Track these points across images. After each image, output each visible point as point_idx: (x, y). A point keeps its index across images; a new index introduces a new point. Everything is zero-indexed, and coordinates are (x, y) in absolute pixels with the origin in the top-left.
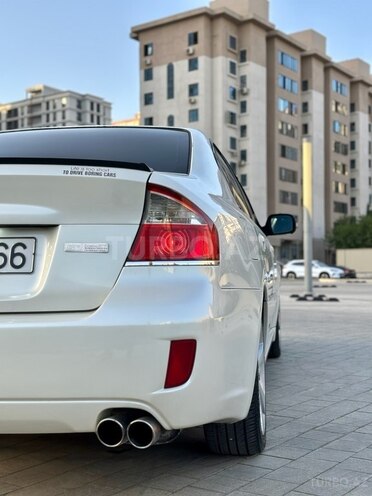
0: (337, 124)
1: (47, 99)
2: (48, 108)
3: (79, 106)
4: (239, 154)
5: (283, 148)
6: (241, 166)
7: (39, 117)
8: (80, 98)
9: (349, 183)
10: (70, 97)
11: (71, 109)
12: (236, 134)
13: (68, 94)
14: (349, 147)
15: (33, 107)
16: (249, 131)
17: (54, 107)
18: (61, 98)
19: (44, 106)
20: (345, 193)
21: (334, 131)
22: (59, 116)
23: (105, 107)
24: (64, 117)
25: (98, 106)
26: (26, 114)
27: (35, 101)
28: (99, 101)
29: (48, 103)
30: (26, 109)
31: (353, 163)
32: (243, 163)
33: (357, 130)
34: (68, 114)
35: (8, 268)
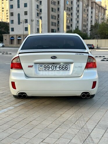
0: (67, 2)
4: (39, 10)
5: (52, 8)
6: (40, 14)
9: (70, 20)
12: (39, 4)
14: (71, 9)
16: (42, 3)
20: (69, 23)
21: (67, 4)
31: (72, 13)
32: (41, 13)
33: (73, 4)
35: (65, 70)
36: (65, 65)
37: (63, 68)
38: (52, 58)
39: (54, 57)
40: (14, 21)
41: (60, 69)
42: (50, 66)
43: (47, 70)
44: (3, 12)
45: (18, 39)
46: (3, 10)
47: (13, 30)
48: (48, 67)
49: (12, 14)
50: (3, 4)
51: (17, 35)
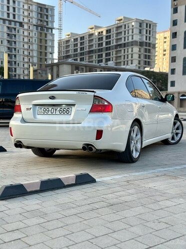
1: (125, 23)
2: (125, 28)
3: (140, 26)
7: (121, 32)
8: (141, 22)
10: (136, 21)
11: (136, 28)
13: (135, 20)
15: (118, 28)
17: (128, 27)
18: (132, 23)
19: (123, 27)
22: (130, 31)
23: (153, 26)
24: (133, 32)
25: (150, 25)
26: (115, 32)
27: (119, 25)
28: (151, 23)
29: (125, 25)
30: (115, 29)
34: (134, 30)
35: (66, 114)
36: (66, 108)
37: (64, 112)
38: (50, 98)
39: (52, 98)
40: (176, 70)
41: (61, 112)
42: (50, 109)
43: (46, 113)
44: (164, 57)
45: (181, 99)
46: (165, 53)
47: (173, 84)
48: (48, 110)
49: (173, 59)
50: (165, 44)
51: (179, 93)
